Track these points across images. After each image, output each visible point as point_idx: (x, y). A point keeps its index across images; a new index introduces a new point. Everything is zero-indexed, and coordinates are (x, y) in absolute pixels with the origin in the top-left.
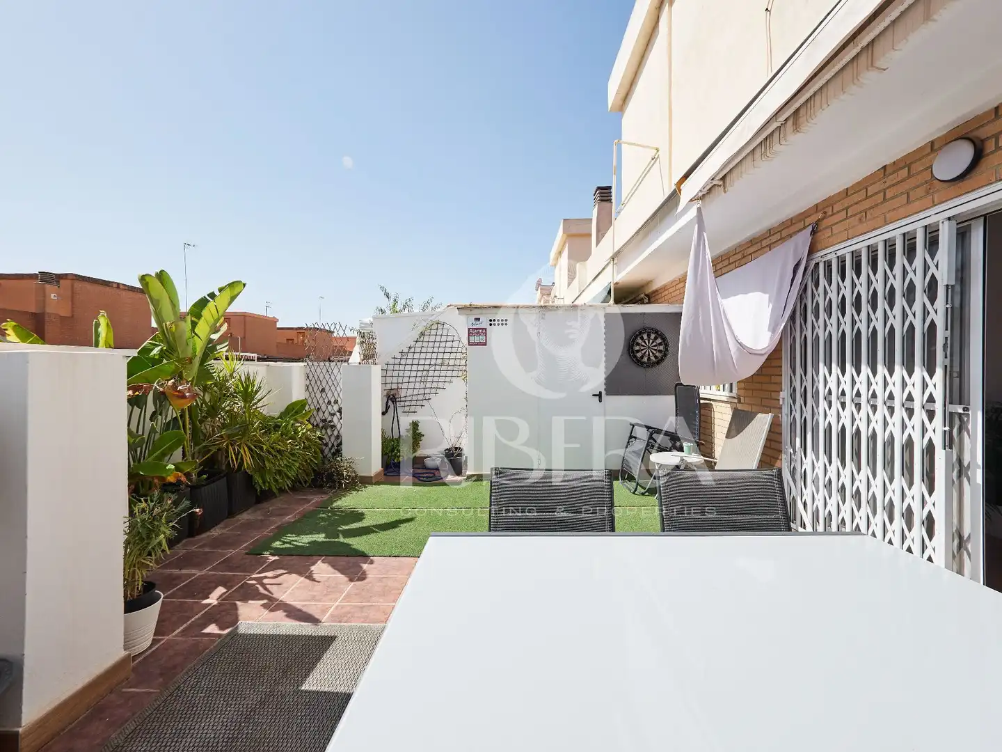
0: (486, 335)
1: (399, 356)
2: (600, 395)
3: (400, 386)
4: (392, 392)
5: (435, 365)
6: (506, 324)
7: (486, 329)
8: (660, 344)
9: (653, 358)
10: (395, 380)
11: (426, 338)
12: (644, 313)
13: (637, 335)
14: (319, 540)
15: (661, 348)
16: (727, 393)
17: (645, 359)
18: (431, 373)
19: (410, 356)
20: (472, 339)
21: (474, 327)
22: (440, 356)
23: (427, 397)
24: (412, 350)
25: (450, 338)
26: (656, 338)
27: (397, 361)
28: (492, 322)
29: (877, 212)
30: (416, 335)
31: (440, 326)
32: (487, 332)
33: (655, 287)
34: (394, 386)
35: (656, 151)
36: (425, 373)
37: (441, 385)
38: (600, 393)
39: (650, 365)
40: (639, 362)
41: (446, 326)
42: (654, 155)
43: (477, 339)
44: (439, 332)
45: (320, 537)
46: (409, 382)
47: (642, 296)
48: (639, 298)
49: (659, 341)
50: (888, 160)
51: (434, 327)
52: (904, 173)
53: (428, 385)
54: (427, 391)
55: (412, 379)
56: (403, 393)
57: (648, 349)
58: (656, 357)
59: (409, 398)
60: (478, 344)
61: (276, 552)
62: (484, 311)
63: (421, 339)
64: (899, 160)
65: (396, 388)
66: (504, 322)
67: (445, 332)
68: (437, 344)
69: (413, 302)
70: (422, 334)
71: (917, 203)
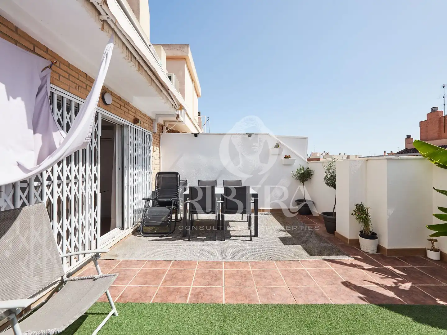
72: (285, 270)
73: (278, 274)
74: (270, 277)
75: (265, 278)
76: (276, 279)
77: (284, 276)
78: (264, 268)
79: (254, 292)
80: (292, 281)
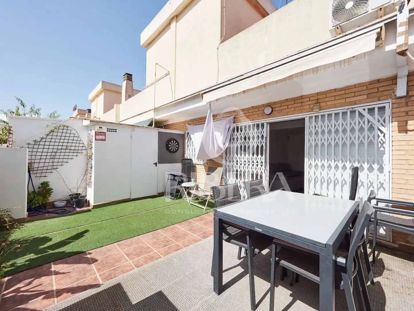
0: (105, 136)
1: (33, 143)
2: (156, 164)
3: (33, 161)
5: (61, 149)
6: (116, 132)
7: (105, 133)
8: (177, 145)
9: (174, 150)
11: (55, 134)
12: (172, 133)
13: (170, 141)
14: (32, 258)
15: (177, 146)
16: (202, 162)
17: (172, 150)
18: (57, 154)
19: (42, 143)
20: (97, 137)
21: (98, 131)
22: (65, 144)
23: (55, 167)
24: (44, 140)
25: (72, 135)
26: (175, 143)
27: (31, 146)
28: (109, 130)
29: (251, 117)
30: (47, 131)
31: (65, 128)
32: (106, 134)
33: (169, 123)
35: (168, 72)
36: (53, 154)
37: (65, 160)
38: (156, 163)
39: (174, 152)
40: (170, 151)
41: (69, 128)
42: (167, 73)
43: (100, 137)
44: (65, 131)
45: (32, 256)
46: (40, 159)
47: (163, 125)
48: (161, 126)
49: (176, 144)
50: (254, 105)
51: (62, 128)
52: (257, 109)
53: (56, 160)
54: (55, 164)
55: (43, 157)
56: (35, 166)
57: (173, 146)
58: (175, 149)
59: (41, 168)
60: (100, 140)
61: (7, 274)
62: (105, 124)
63: (51, 134)
64: (256, 106)
65: (30, 162)
66: (115, 131)
67: (69, 132)
68: (63, 138)
69: (40, 112)
70: (52, 131)
71: (260, 117)
72: (149, 252)
73: (154, 248)
74: (159, 243)
75: (163, 241)
76: (155, 243)
77: (149, 248)
78: (169, 247)
79: (165, 233)
80: (142, 247)
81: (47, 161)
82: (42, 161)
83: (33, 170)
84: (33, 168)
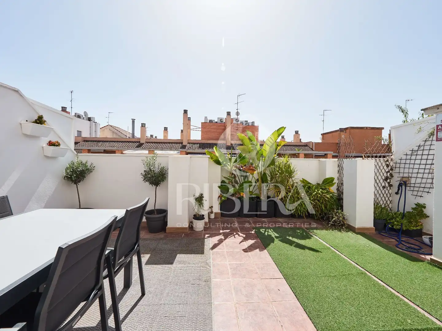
1: (410, 153)
3: (410, 175)
4: (404, 180)
10: (406, 170)
19: (420, 153)
24: (422, 148)
27: (409, 157)
34: (406, 175)
46: (418, 173)
55: (421, 171)
56: (413, 180)
59: (418, 185)
63: (431, 139)
65: (408, 176)
81: (426, 176)
82: (420, 175)
83: (410, 186)
84: (411, 184)
